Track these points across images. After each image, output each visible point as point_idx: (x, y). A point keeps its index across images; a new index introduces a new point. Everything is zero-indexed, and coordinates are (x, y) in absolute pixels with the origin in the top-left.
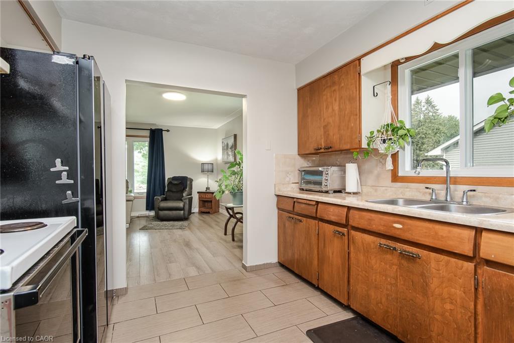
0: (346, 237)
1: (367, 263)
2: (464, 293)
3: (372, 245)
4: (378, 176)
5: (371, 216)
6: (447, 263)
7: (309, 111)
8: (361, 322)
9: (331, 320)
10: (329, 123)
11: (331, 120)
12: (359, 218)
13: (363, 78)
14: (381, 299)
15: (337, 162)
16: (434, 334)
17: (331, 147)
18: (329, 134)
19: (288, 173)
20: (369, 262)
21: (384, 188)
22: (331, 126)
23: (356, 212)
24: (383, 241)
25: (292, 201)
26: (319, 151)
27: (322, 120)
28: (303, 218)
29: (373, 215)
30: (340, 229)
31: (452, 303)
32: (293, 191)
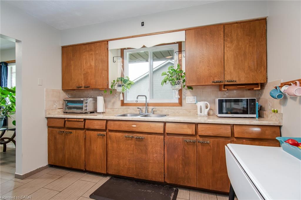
0: (106, 136)
1: (118, 147)
2: (161, 148)
3: (121, 138)
4: (114, 103)
5: (120, 123)
6: (155, 138)
7: (72, 62)
8: (115, 179)
9: (100, 184)
10: (87, 73)
11: (89, 71)
12: (114, 125)
13: (109, 52)
14: (126, 163)
15: (89, 95)
16: (150, 169)
17: (89, 87)
18: (88, 79)
19: (55, 102)
20: (119, 146)
21: (117, 109)
22: (89, 74)
23: (112, 122)
24: (127, 135)
25: (63, 120)
26: (79, 89)
27: (83, 70)
28: (73, 131)
29: (122, 123)
30: (102, 133)
31: (156, 154)
32: (58, 114)
